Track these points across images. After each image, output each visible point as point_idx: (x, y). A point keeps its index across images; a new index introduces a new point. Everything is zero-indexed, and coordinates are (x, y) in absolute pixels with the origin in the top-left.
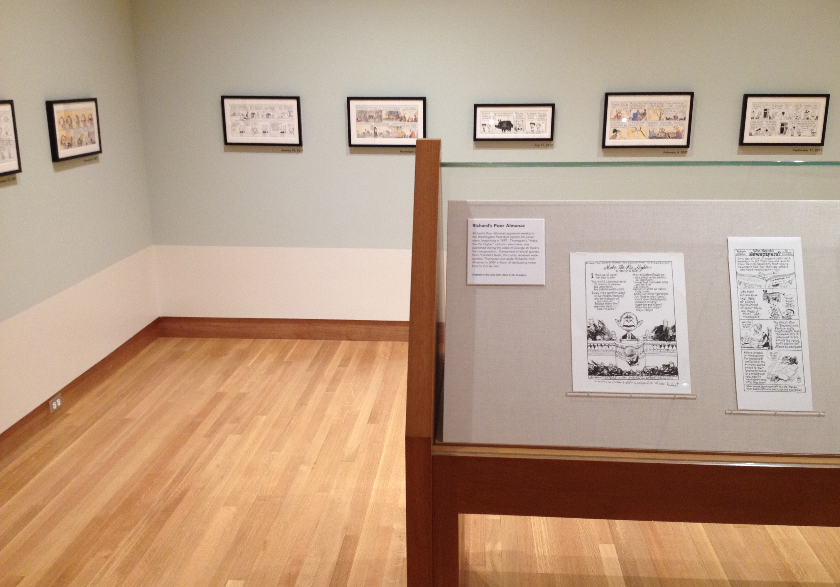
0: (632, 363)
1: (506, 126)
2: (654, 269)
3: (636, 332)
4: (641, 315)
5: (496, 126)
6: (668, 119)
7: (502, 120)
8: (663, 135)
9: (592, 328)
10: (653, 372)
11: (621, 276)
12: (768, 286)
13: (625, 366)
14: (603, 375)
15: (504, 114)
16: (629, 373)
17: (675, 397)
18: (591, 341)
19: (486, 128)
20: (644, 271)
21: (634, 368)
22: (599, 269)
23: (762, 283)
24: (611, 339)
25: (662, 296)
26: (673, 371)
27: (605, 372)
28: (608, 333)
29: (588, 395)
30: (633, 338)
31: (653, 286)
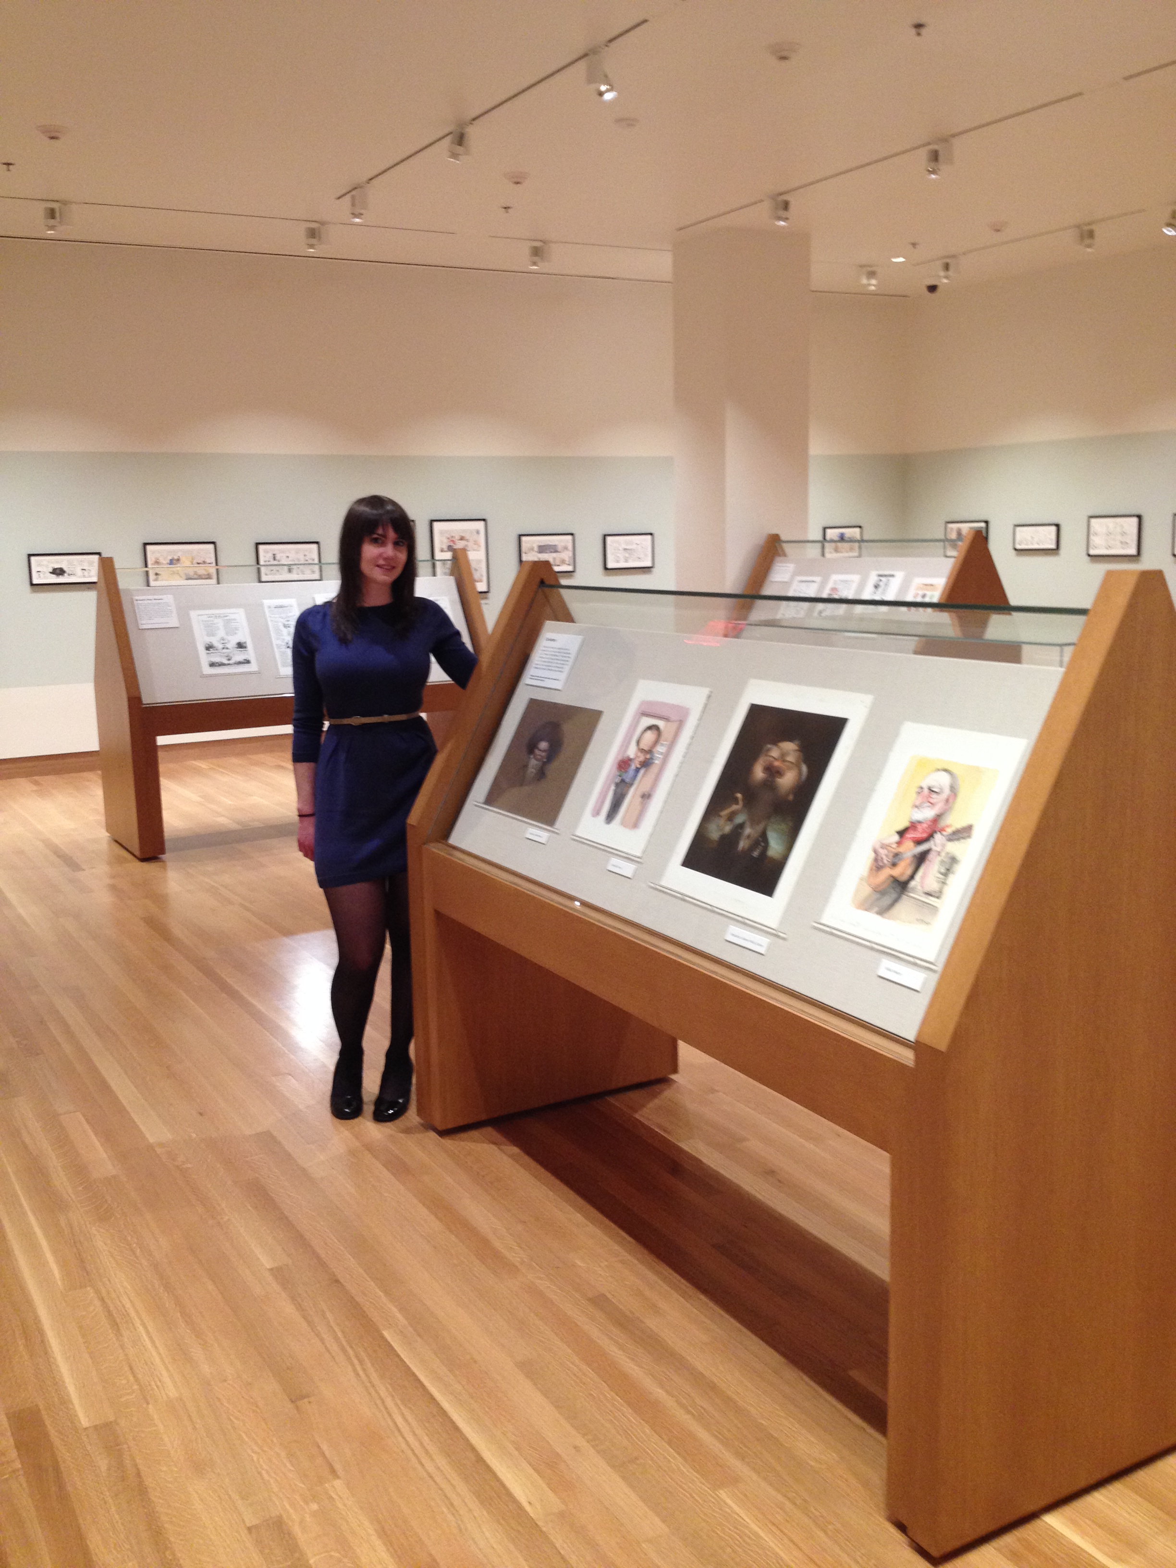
0: (229, 660)
1: (59, 572)
2: (232, 617)
3: (228, 646)
4: (230, 638)
5: (51, 573)
6: (198, 563)
7: (56, 567)
8: (195, 576)
9: (207, 646)
10: (240, 663)
11: (216, 621)
12: (284, 621)
13: (226, 662)
14: (216, 666)
15: (57, 562)
16: (229, 664)
17: (250, 673)
18: (208, 652)
19: (41, 575)
20: (228, 618)
21: (230, 662)
22: (205, 618)
23: (282, 620)
24: (217, 650)
25: (236, 629)
26: (248, 662)
27: (217, 665)
28: (214, 647)
29: (211, 676)
30: (227, 648)
31: (233, 624)
